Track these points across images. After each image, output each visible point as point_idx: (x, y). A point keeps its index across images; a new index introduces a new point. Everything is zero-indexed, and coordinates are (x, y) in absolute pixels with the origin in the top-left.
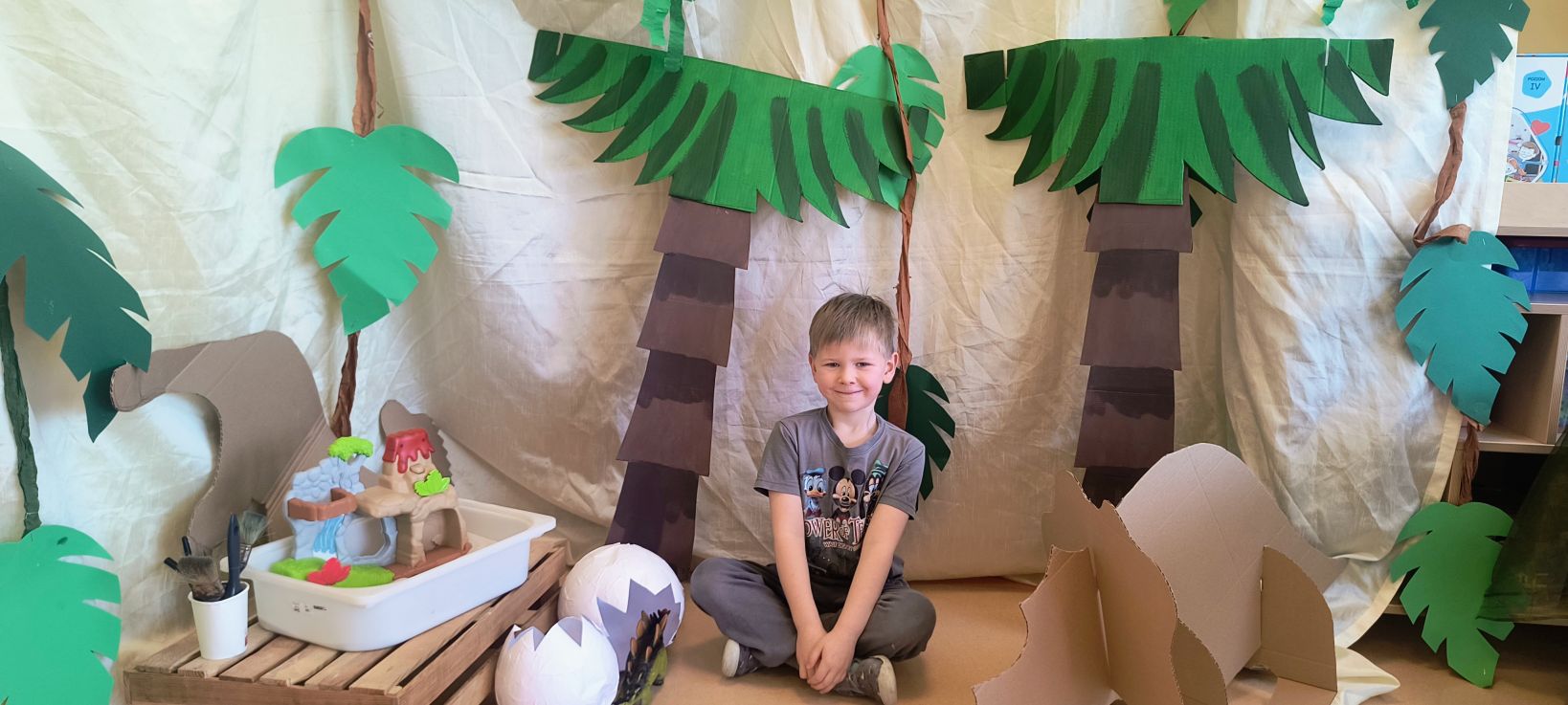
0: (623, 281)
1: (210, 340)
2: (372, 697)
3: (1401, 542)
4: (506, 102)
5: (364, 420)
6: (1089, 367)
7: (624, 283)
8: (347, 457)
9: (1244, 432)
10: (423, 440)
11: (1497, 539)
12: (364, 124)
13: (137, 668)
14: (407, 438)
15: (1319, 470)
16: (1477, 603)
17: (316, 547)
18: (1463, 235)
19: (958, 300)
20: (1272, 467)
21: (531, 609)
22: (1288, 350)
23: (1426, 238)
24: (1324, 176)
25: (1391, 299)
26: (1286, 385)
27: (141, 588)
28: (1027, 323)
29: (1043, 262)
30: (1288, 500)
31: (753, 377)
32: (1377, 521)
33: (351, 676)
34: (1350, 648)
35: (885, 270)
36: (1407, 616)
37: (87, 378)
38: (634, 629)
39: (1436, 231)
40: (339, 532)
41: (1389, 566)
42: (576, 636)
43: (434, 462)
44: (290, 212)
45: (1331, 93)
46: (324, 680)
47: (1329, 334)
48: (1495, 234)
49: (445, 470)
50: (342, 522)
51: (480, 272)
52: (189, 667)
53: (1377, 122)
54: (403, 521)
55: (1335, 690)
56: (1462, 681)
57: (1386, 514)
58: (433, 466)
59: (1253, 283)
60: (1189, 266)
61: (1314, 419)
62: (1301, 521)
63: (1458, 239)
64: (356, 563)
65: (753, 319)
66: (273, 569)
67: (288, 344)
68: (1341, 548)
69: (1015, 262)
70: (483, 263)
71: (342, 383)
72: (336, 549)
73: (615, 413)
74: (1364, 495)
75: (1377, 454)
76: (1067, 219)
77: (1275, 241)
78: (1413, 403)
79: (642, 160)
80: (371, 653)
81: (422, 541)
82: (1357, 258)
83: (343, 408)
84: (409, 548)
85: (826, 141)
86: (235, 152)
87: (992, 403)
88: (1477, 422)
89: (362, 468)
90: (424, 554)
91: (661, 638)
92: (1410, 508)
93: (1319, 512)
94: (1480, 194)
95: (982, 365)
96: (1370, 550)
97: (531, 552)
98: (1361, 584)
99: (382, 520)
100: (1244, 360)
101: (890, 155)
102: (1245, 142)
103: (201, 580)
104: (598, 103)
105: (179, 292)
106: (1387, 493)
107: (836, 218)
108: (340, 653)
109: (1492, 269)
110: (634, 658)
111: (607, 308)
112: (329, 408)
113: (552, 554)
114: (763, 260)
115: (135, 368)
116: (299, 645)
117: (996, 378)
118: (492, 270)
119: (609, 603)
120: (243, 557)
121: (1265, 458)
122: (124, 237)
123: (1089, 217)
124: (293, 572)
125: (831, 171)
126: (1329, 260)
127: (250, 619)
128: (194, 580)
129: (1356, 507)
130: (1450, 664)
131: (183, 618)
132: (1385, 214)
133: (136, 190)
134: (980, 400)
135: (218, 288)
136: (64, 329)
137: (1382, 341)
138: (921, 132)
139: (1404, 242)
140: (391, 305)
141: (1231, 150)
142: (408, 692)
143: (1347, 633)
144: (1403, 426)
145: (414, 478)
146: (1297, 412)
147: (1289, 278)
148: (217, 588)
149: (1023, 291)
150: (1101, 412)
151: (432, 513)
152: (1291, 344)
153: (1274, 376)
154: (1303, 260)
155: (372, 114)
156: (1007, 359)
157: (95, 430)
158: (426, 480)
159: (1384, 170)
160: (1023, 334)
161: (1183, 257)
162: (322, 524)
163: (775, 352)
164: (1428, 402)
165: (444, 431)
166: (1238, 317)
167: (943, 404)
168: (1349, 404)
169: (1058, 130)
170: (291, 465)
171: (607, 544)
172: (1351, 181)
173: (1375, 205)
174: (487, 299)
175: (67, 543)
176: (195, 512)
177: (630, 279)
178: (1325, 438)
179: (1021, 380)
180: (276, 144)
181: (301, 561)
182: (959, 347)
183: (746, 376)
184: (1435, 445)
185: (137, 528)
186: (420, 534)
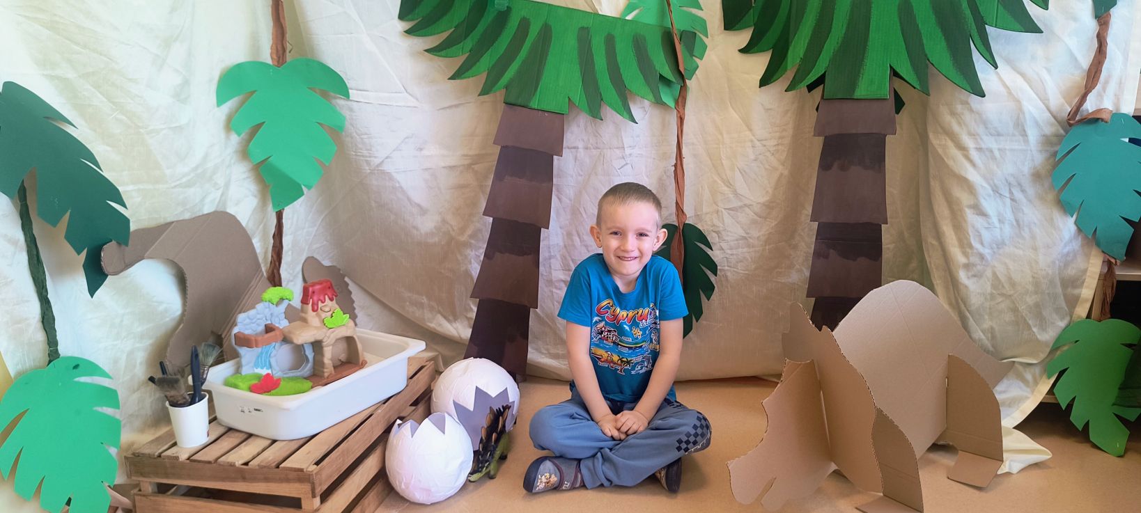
0: (473, 166)
1: (176, 220)
2: (296, 473)
3: (1054, 349)
4: (381, 37)
5: (291, 272)
6: (817, 223)
7: (473, 169)
8: (275, 301)
10: (329, 288)
11: (1129, 346)
12: (279, 58)
13: (134, 454)
14: (317, 287)
15: (992, 297)
16: (1113, 393)
17: (256, 366)
18: (1104, 116)
19: (719, 174)
20: (957, 294)
21: (411, 405)
22: (970, 207)
23: (1077, 119)
24: (998, 74)
25: (1049, 167)
26: (968, 234)
27: (136, 396)
28: (770, 191)
29: (782, 144)
30: (969, 319)
31: (569, 235)
32: (1036, 334)
33: (281, 459)
34: (1014, 428)
35: (665, 153)
36: (1059, 404)
37: (84, 253)
38: (484, 421)
39: (1085, 113)
40: (272, 355)
41: (1046, 368)
42: (442, 429)
43: (337, 303)
44: (229, 125)
45: (1002, 8)
46: (263, 461)
47: (1001, 194)
48: (1132, 114)
49: (348, 307)
50: (274, 347)
51: (368, 163)
52: (169, 453)
53: (1039, 31)
54: (317, 345)
55: (1003, 461)
56: (1100, 451)
57: (1043, 328)
58: (338, 306)
59: (944, 157)
60: (895, 146)
61: (989, 257)
62: (978, 334)
63: (1102, 120)
64: (285, 376)
65: (568, 191)
66: (227, 383)
67: (232, 221)
68: (1009, 353)
69: (760, 145)
70: (370, 157)
71: (273, 247)
72: (271, 367)
73: (471, 263)
74: (1026, 315)
75: (1037, 284)
76: (800, 112)
77: (959, 124)
78: (1065, 245)
79: (484, 75)
80: (295, 442)
81: (331, 360)
82: (1022, 136)
83: (275, 264)
84: (322, 364)
85: (619, 59)
86: (186, 83)
87: (745, 250)
88: (1115, 259)
89: (287, 308)
90: (333, 368)
91: (504, 426)
92: (1062, 324)
93: (992, 328)
94: (1120, 84)
95: (738, 223)
96: (1031, 355)
97: (408, 367)
98: (1024, 380)
99: (303, 345)
100: (937, 214)
101: (667, 68)
102: (937, 49)
103: (173, 393)
104: (450, 35)
105: (150, 187)
106: (1044, 313)
107: (628, 116)
108: (274, 441)
109: (1129, 141)
110: (485, 441)
111: (461, 187)
112: (265, 265)
113: (426, 365)
114: (574, 148)
115: (119, 244)
116: (245, 436)
117: (748, 231)
118: (377, 161)
119: (461, 403)
120: (203, 375)
121: (952, 289)
122: (109, 148)
123: (817, 109)
124: (241, 384)
125: (623, 81)
126: (1001, 138)
127: (211, 418)
128: (168, 393)
129: (1020, 323)
130: (1091, 439)
131: (162, 418)
132: (1045, 101)
133: (114, 115)
134: (736, 249)
135: (178, 183)
136: (66, 219)
137: (1042, 198)
138: (691, 50)
139: (1059, 122)
140: (305, 190)
141: (926, 55)
142: (320, 470)
143: (1011, 418)
144: (1057, 262)
145: (323, 315)
146: (976, 253)
147: (970, 152)
148: (185, 398)
149: (767, 167)
150: (826, 257)
151: (338, 340)
152: (972, 203)
153: (959, 227)
154: (981, 139)
155: (284, 50)
156: (756, 217)
157: (92, 290)
158: (332, 317)
159: (1048, 70)
160: (768, 198)
161: (889, 138)
162: (259, 350)
164: (1076, 245)
165: (349, 278)
166: (932, 183)
167: (709, 252)
168: (1016, 247)
169: (793, 44)
170: (236, 311)
171: (465, 358)
172: (1018, 76)
173: (1037, 95)
174: (375, 182)
175: (80, 369)
176: (171, 343)
177: (478, 165)
178: (998, 273)
179: (767, 232)
180: (216, 75)
181: (245, 375)
182: (720, 209)
183: (565, 233)
184: (1082, 276)
185: (131, 353)
186: (328, 354)
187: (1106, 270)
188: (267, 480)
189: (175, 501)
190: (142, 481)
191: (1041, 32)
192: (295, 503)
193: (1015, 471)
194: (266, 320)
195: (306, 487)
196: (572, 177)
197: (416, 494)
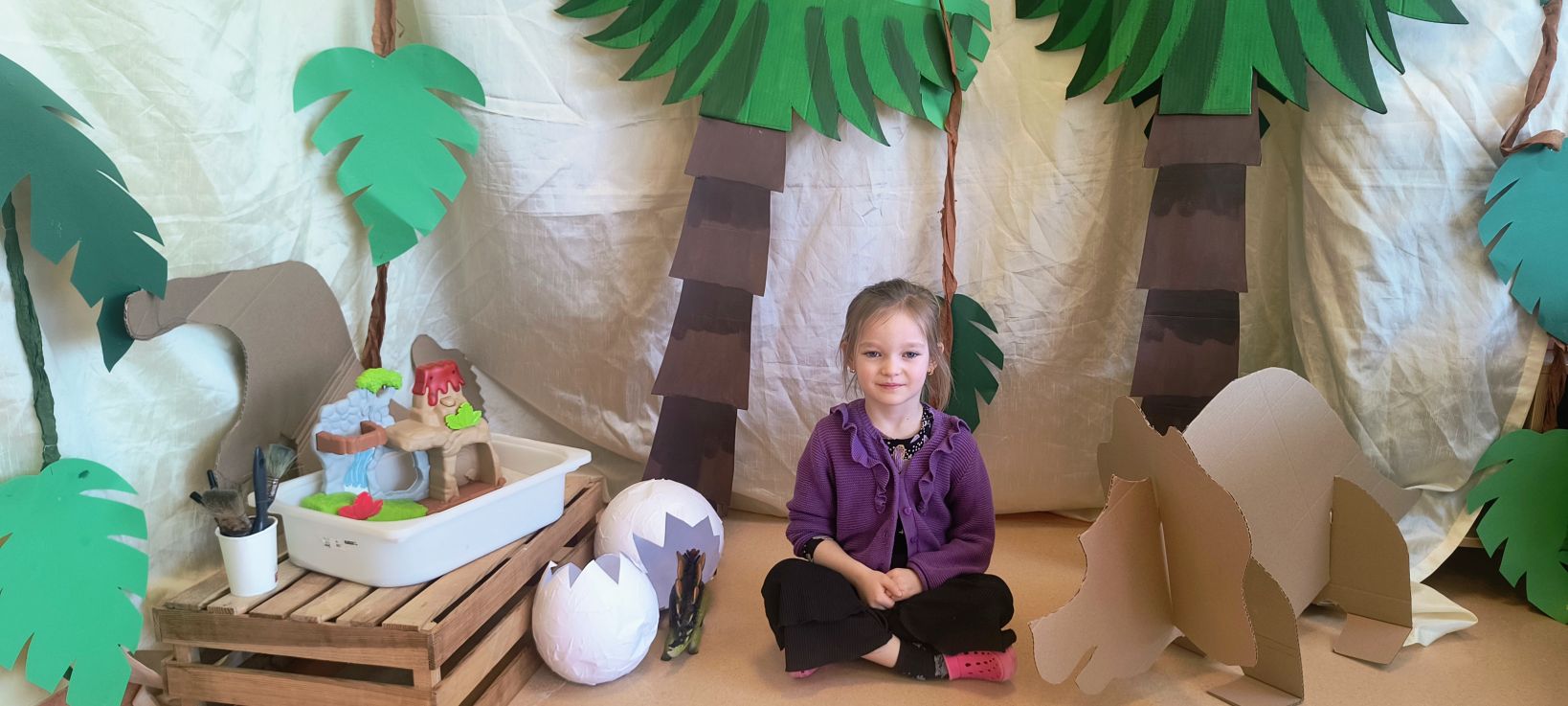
0: (657, 212)
1: (232, 269)
2: (405, 634)
3: (1477, 473)
5: (394, 355)
6: (1147, 291)
7: (657, 216)
8: (376, 388)
9: (1312, 358)
10: (454, 372)
12: (384, 43)
13: (166, 605)
14: (437, 370)
15: (1392, 397)
16: (1561, 533)
17: (347, 482)
18: (1555, 141)
19: (1006, 224)
20: (1342, 394)
21: (565, 546)
22: (1363, 269)
23: (1513, 145)
24: (1404, 81)
25: (1474, 213)
26: (1359, 307)
27: (170, 523)
28: (1079, 247)
29: (1097, 181)
30: (1358, 428)
31: (789, 312)
32: (1454, 450)
33: (384, 613)
34: (1425, 582)
35: (929, 195)
36: (1484, 550)
37: (100, 304)
38: (674, 564)
39: (1525, 139)
40: (370, 467)
41: (1466, 499)
42: (613, 572)
43: (464, 395)
44: (310, 142)
46: (356, 617)
47: (1406, 252)
49: (477, 403)
50: (373, 455)
51: (505, 202)
52: (219, 603)
53: (1463, 21)
54: (435, 454)
55: (1411, 628)
56: (1542, 617)
57: (1463, 442)
58: (465, 400)
59: (1325, 198)
60: (1257, 183)
61: (1388, 343)
62: (1372, 450)
63: (1550, 146)
64: (388, 498)
65: (787, 250)
66: (303, 504)
67: (312, 273)
68: (1415, 478)
69: (1066, 182)
70: (508, 193)
71: (371, 317)
73: (649, 349)
74: (1440, 423)
75: (1455, 379)
76: (1122, 135)
77: (1348, 151)
78: (1496, 325)
79: (670, 77)
80: (405, 589)
81: (455, 476)
82: (1437, 169)
83: (373, 342)
84: (442, 482)
85: (864, 53)
86: (250, 71)
87: (1042, 331)
88: (1563, 343)
89: (391, 401)
90: (457, 489)
92: (1489, 436)
93: (1391, 441)
95: (1032, 292)
96: (1445, 480)
97: (567, 487)
98: (1434, 516)
99: (413, 453)
100: (1314, 281)
101: (933, 68)
102: (1319, 46)
103: (227, 514)
104: (621, 17)
105: (197, 219)
106: (1465, 421)
107: (876, 136)
108: (373, 589)
110: (674, 597)
111: (638, 241)
112: (359, 344)
113: (588, 489)
114: (797, 186)
115: (151, 295)
116: (331, 581)
117: (1048, 304)
118: (520, 199)
119: (646, 538)
120: (270, 492)
121: (1335, 386)
122: (137, 160)
123: (1147, 132)
124: (324, 507)
125: (870, 85)
126: (1407, 172)
127: (280, 555)
128: (219, 514)
129: (1432, 434)
130: (1529, 599)
131: (210, 556)
132: (1469, 120)
133: (146, 110)
134: (1033, 327)
135: (236, 215)
136: (74, 252)
137: (1462, 258)
138: (965, 44)
139: (1490, 151)
140: (419, 235)
141: (1304, 54)
142: (442, 629)
143: (1422, 567)
144: (1484, 348)
146: (1370, 335)
147: (1363, 192)
148: (243, 522)
149: (1076, 213)
150: (1159, 338)
151: (464, 447)
152: (1366, 263)
153: (1346, 297)
154: (1379, 173)
155: (391, 32)
156: (1058, 285)
157: (110, 361)
158: (457, 413)
159: (1475, 78)
160: (1076, 258)
161: (1250, 170)
162: (352, 458)
163: (812, 284)
164: (1511, 323)
165: (478, 367)
166: (1308, 236)
167: (991, 335)
168: (1427, 328)
169: (1116, 35)
170: (320, 400)
171: (644, 480)
172: (1433, 86)
173: (1458, 112)
174: (514, 229)
175: (89, 475)
176: (222, 446)
177: (664, 211)
178: (1399, 363)
179: (1074, 306)
180: (294, 64)
181: (332, 496)
182: (1007, 272)
183: (782, 309)
184: (1518, 368)
185: (163, 463)
186: (452, 468)
187: (1551, 361)
188: (363, 643)
189: (225, 674)
190: (179, 646)
191: (1467, 23)
192: (403, 678)
193: (1426, 642)
194: (363, 415)
195: (421, 654)
196: (793, 228)
197: (575, 669)
